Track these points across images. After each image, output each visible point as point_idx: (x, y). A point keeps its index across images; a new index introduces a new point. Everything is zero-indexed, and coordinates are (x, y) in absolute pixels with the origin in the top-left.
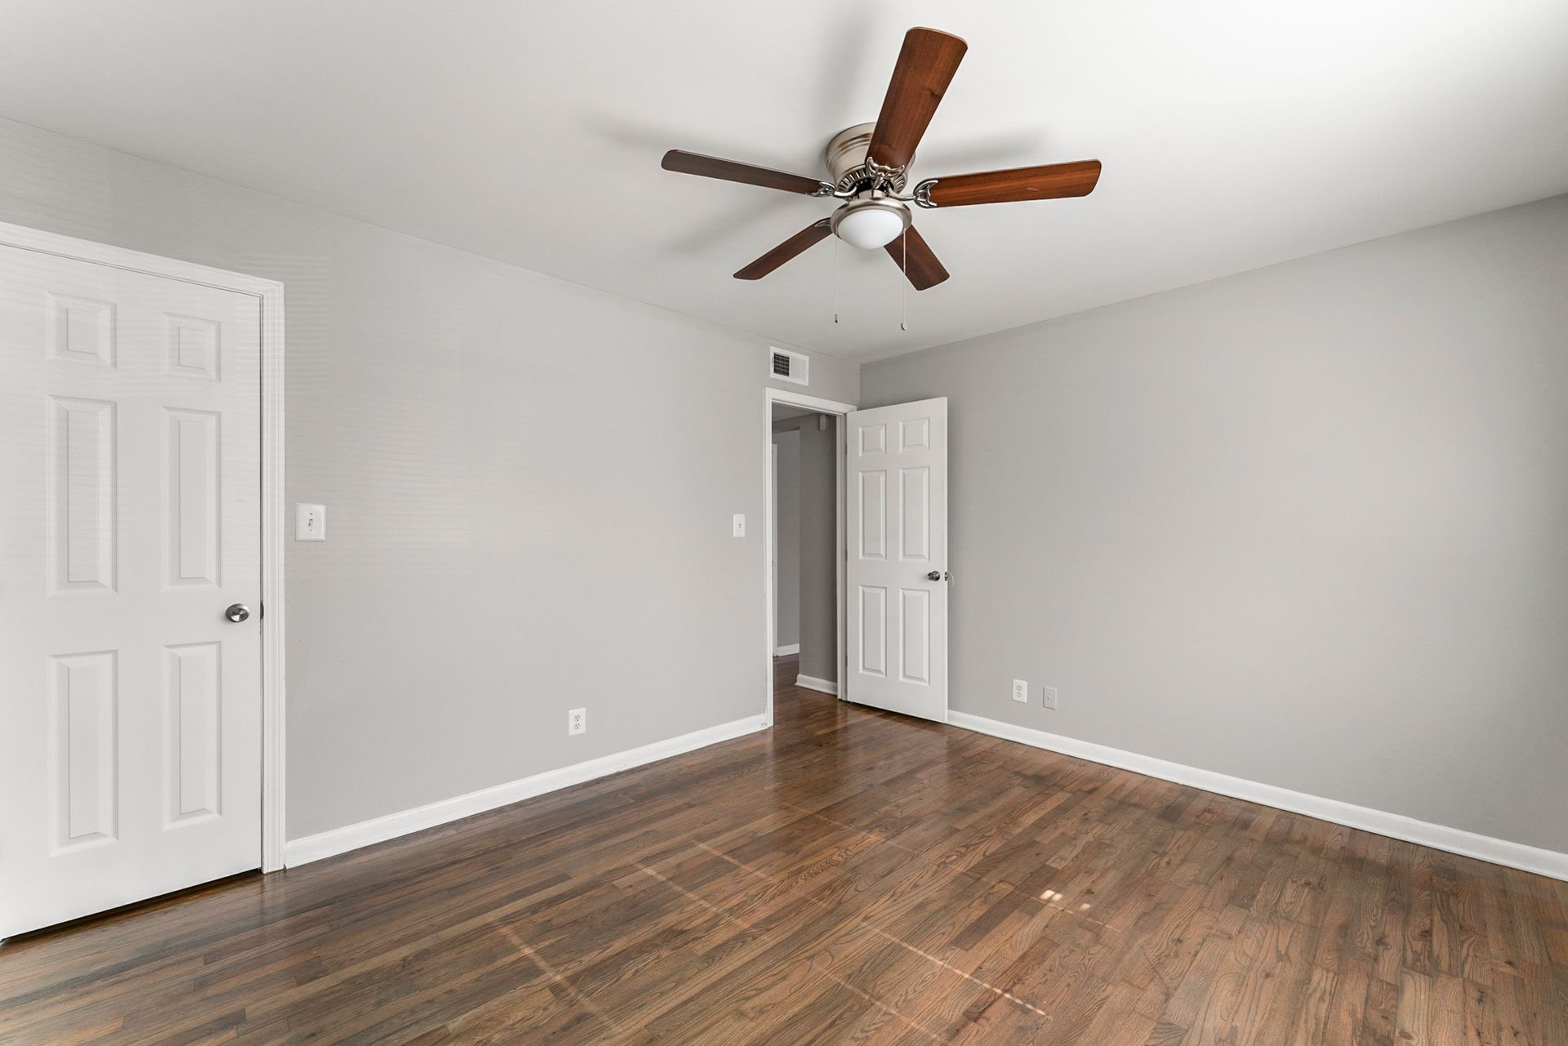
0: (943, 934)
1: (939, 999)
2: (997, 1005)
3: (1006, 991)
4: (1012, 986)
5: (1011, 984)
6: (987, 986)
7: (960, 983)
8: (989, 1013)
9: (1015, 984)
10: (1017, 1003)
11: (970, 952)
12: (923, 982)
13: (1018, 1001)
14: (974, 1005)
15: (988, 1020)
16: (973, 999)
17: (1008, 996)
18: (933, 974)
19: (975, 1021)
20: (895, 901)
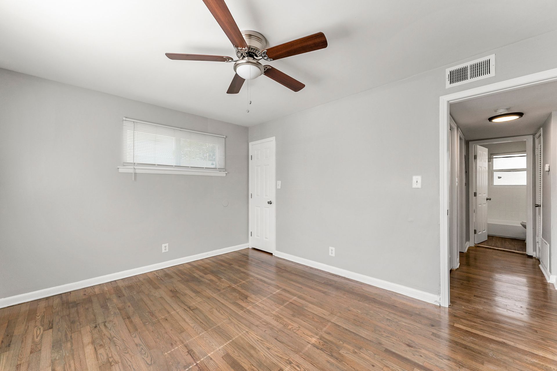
0: (234, 352)
1: (201, 345)
2: (192, 360)
3: (197, 364)
4: (198, 367)
5: (200, 366)
6: (202, 359)
7: (206, 352)
8: (189, 356)
9: (199, 368)
10: (190, 366)
11: (222, 359)
12: (210, 342)
13: (191, 367)
14: (194, 353)
15: (187, 355)
16: (197, 353)
17: (195, 364)
18: (213, 345)
19: (187, 352)
20: (258, 341)
